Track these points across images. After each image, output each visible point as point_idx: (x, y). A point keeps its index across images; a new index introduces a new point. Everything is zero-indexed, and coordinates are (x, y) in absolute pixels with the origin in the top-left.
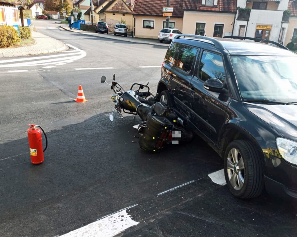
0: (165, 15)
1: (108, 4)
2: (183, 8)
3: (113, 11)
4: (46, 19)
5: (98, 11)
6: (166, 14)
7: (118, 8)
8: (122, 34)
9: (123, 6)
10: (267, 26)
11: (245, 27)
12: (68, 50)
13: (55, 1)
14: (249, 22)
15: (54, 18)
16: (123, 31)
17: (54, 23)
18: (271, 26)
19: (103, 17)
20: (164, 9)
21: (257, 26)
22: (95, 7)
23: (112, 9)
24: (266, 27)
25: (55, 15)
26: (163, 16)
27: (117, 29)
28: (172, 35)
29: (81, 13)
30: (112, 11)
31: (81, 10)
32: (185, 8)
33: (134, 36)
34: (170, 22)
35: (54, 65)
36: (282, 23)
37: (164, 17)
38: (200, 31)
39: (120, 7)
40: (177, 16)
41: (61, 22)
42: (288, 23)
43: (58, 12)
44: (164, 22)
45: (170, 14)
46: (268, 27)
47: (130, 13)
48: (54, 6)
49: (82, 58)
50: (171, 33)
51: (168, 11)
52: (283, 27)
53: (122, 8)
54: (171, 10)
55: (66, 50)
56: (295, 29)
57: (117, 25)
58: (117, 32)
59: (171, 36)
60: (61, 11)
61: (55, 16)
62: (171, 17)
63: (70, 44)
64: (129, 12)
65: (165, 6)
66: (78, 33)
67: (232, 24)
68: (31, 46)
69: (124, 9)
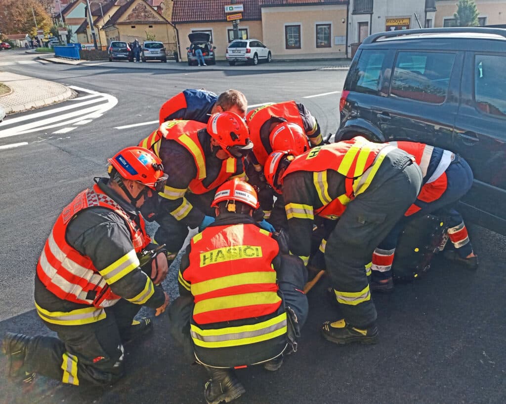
0: (229, 18)
1: (118, 10)
2: (259, 4)
3: (131, 22)
4: (7, 49)
5: (101, 24)
6: (231, 16)
7: (139, 16)
8: (158, 58)
9: (146, 12)
10: (403, 19)
11: (367, 25)
12: (78, 96)
13: (18, 16)
14: (373, 15)
15: (21, 45)
16: (158, 53)
17: (24, 54)
18: (410, 19)
19: (113, 35)
20: (228, 9)
21: (387, 21)
22: (96, 18)
23: (129, 19)
24: (401, 22)
25: (22, 40)
26: (227, 20)
27: (148, 50)
28: (250, 50)
29: (71, 30)
30: (128, 22)
31: (70, 26)
32: (264, 4)
33: (180, 60)
34: (240, 30)
35: (71, 125)
36: (426, 12)
37: (229, 21)
38: (293, 39)
39: (143, 14)
40: (250, 17)
41: (36, 51)
42: (435, 11)
43: (27, 35)
44: (229, 30)
45: (240, 16)
46: (404, 21)
47: (162, 22)
48: (18, 25)
49: (114, 107)
50: (248, 47)
51: (235, 10)
52: (427, 18)
53: (147, 14)
54: (240, 8)
55: (74, 97)
56: (445, 20)
57: (146, 45)
58: (147, 57)
59: (248, 51)
60: (32, 32)
61: (21, 42)
62: (241, 20)
63: (74, 85)
64: (159, 21)
65: (227, 4)
66: (77, 65)
67: (344, 22)
68: (6, 97)
69: (150, 16)
